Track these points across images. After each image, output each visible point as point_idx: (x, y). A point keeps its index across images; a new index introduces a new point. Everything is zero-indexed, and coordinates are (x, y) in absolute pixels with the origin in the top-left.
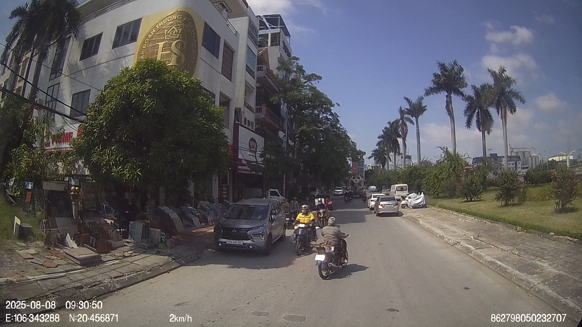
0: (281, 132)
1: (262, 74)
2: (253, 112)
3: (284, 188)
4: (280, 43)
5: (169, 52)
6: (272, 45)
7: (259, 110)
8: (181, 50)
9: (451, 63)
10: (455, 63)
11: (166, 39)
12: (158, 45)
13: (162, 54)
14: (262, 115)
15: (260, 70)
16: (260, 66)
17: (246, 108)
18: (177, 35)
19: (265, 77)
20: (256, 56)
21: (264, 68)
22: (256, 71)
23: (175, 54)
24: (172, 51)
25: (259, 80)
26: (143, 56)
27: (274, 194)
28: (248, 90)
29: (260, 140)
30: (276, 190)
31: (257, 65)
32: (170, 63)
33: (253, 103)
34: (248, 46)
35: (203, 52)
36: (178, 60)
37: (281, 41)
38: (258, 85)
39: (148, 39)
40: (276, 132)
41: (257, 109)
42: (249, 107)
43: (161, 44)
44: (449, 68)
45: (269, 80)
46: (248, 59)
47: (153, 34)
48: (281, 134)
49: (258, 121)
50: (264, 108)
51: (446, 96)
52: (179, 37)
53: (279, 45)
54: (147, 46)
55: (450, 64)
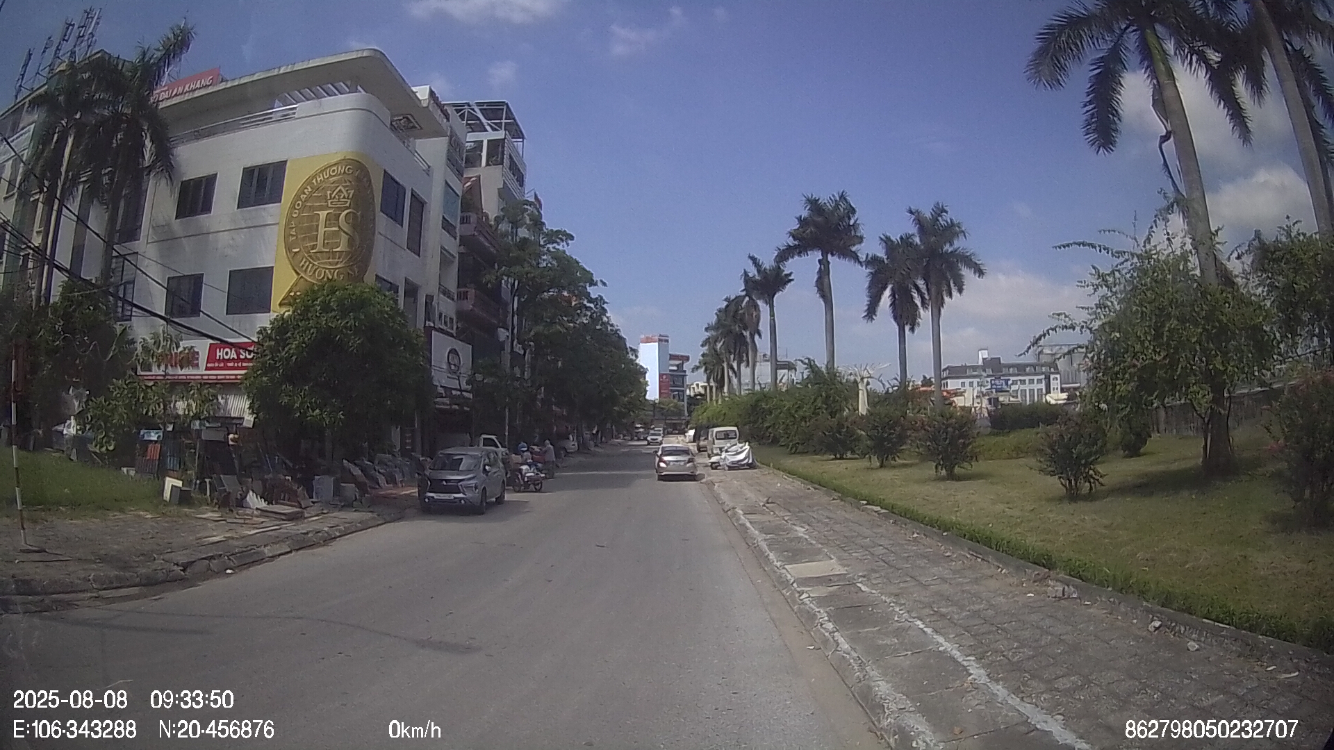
0: (502, 329)
1: (469, 230)
2: (453, 299)
3: (507, 434)
4: (505, 161)
5: (336, 229)
6: (488, 164)
7: (463, 296)
8: (354, 227)
9: (833, 196)
10: (842, 197)
11: (330, 205)
12: (319, 215)
13: (325, 232)
14: (468, 305)
15: (466, 223)
16: (465, 214)
17: (441, 296)
18: (347, 202)
19: (474, 235)
20: (458, 195)
21: (473, 218)
22: (459, 224)
23: (344, 232)
24: (339, 227)
25: (464, 241)
26: (294, 230)
27: (488, 442)
28: (445, 260)
29: (465, 351)
30: (493, 437)
31: (462, 212)
32: (338, 247)
33: (452, 286)
34: (446, 183)
35: (382, 221)
36: (351, 241)
37: (505, 156)
38: (462, 249)
39: (300, 202)
40: (492, 331)
41: (459, 294)
42: (446, 293)
43: (323, 214)
44: (830, 207)
45: (482, 239)
46: (447, 204)
47: (307, 193)
48: (503, 334)
49: (461, 315)
50: (472, 292)
51: (819, 261)
52: (350, 204)
53: (502, 163)
54: (299, 213)
55: (831, 199)
